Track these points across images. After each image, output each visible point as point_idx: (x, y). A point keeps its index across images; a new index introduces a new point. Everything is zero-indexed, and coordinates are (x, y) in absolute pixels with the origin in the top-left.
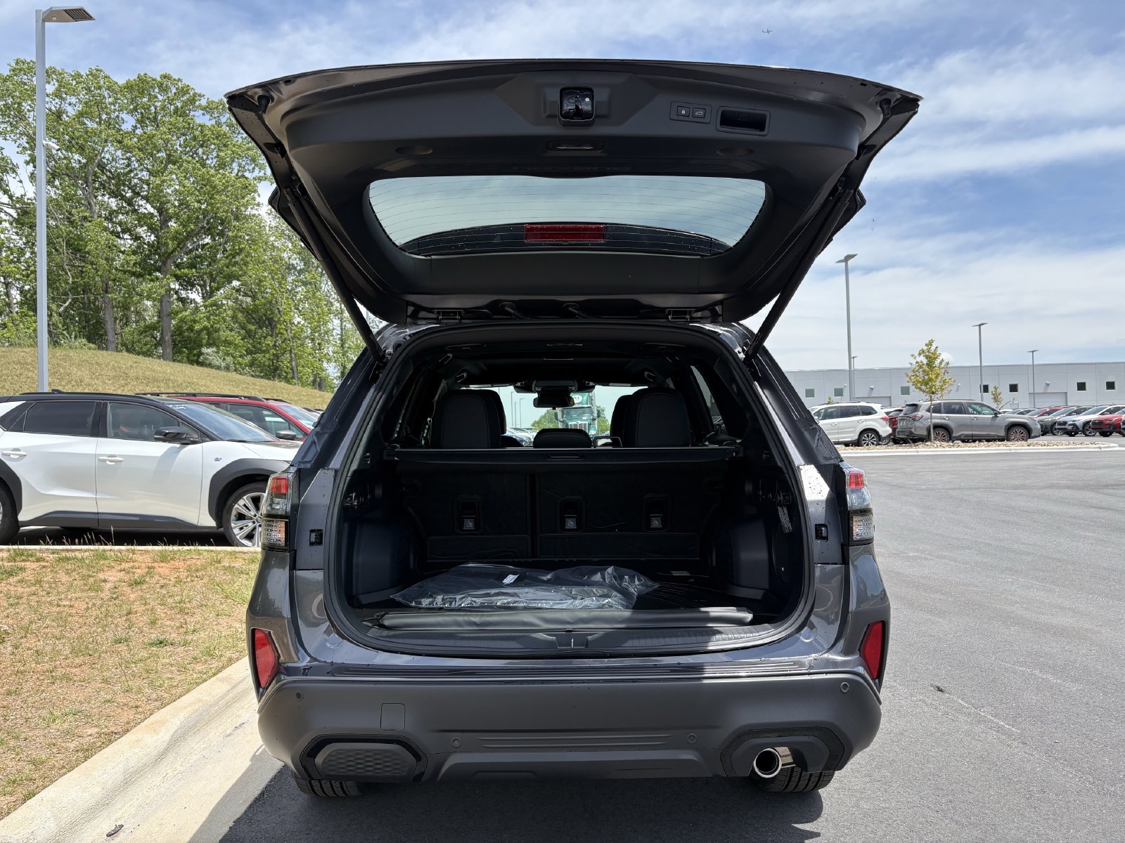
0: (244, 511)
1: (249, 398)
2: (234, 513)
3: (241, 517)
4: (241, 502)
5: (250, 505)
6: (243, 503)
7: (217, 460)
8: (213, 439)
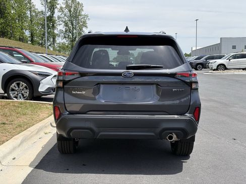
0: (14, 88)
1: (10, 47)
2: (10, 88)
3: (13, 90)
4: (13, 85)
5: (16, 86)
6: (14, 85)
7: (4, 70)
8: (2, 63)
